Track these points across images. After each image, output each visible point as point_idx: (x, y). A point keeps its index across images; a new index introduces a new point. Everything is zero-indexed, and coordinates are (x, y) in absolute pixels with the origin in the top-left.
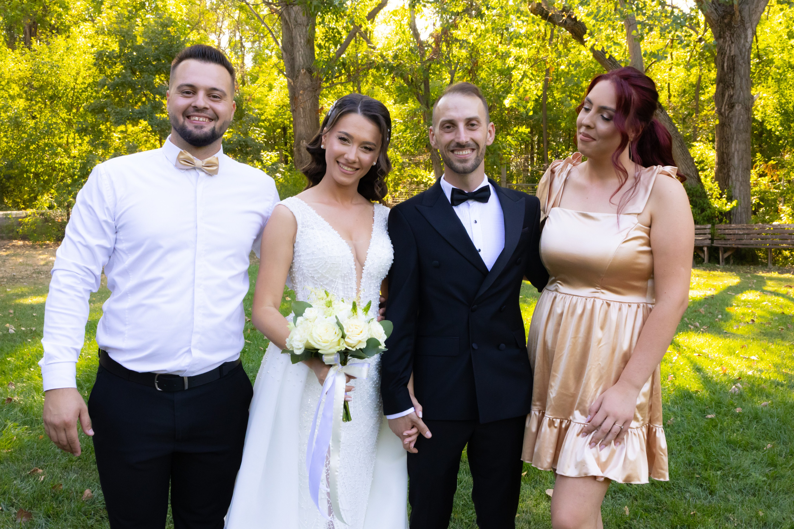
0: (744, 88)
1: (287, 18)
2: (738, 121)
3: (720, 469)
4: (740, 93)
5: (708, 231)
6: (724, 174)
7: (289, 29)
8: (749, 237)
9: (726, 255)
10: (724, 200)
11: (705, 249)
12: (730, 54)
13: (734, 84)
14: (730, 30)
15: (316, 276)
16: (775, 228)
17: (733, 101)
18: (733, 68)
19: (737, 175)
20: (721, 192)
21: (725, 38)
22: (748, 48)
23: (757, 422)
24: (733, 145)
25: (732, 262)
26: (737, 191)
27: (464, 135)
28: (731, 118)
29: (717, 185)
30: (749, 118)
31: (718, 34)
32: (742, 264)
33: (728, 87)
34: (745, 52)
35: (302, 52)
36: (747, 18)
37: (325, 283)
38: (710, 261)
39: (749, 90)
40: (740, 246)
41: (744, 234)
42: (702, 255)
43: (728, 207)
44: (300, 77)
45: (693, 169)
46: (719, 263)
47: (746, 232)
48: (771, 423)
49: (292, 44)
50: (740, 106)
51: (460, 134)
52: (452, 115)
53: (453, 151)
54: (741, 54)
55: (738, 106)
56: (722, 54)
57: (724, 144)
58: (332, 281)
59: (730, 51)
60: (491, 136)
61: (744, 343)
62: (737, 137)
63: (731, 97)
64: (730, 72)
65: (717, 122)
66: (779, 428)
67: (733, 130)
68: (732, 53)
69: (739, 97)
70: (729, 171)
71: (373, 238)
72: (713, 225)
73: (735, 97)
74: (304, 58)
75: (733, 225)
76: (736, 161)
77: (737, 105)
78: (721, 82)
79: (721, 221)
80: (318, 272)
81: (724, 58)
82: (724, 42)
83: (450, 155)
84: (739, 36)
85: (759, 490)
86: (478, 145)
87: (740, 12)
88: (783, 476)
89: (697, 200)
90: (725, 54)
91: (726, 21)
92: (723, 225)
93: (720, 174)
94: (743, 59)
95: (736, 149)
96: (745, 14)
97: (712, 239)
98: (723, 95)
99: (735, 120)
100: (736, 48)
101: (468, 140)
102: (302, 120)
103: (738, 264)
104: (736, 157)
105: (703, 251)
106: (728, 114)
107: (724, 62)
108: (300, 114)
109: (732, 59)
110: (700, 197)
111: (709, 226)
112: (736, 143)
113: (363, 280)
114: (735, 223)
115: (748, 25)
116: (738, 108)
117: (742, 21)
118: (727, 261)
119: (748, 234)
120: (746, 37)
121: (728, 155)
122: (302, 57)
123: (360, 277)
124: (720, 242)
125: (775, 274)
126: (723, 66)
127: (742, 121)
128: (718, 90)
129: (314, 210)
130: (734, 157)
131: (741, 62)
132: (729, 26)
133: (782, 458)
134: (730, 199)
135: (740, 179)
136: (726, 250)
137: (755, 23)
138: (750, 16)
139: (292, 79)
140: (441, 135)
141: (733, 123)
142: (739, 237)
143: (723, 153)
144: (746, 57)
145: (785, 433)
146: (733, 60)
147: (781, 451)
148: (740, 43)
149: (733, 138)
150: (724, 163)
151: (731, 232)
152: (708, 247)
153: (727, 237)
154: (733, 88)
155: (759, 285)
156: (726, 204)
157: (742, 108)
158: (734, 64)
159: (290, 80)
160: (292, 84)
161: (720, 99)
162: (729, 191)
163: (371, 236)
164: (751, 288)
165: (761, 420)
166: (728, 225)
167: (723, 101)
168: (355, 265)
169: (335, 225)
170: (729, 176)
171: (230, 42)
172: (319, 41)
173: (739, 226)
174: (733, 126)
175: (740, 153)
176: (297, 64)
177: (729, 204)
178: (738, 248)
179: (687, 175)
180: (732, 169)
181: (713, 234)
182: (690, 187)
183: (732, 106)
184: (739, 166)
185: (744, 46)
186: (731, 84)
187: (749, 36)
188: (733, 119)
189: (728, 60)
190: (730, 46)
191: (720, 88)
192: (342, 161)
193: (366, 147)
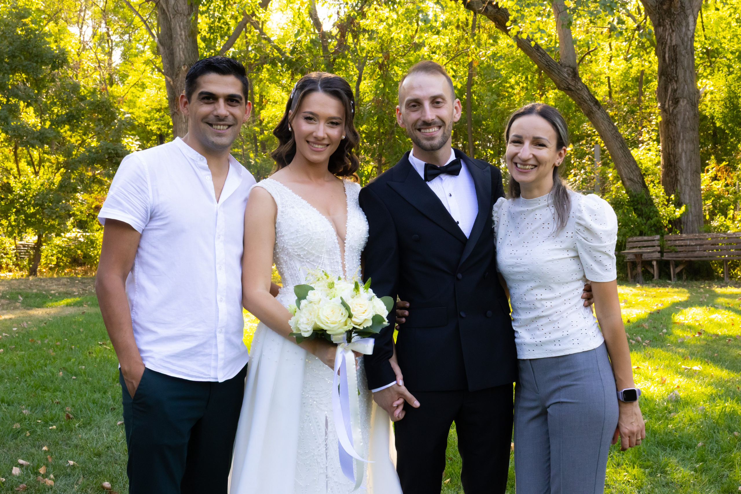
0: (689, 81)
1: (164, 6)
2: (684, 118)
4: (684, 87)
5: (657, 243)
6: (672, 178)
7: (167, 19)
8: (702, 248)
9: (678, 270)
10: (672, 207)
11: (655, 263)
12: (671, 43)
13: (677, 77)
14: (670, 17)
16: (731, 237)
17: (676, 96)
18: (675, 60)
19: (686, 179)
20: (667, 197)
21: (664, 26)
22: (690, 37)
24: (680, 145)
25: (684, 277)
26: (687, 197)
27: (430, 113)
28: (676, 115)
29: (663, 190)
30: (695, 115)
31: (657, 22)
32: (697, 280)
33: (671, 80)
34: (687, 42)
35: (182, 46)
36: (687, 4)
38: (660, 277)
39: (693, 82)
40: (692, 259)
41: (696, 245)
42: (651, 271)
44: (180, 75)
45: (637, 173)
46: (670, 279)
47: (699, 242)
49: (171, 37)
50: (685, 102)
51: (426, 112)
52: (417, 94)
53: (420, 130)
54: (683, 44)
55: (683, 101)
56: (662, 44)
57: (670, 145)
58: (318, 257)
59: (671, 40)
60: (457, 113)
62: (683, 136)
63: (675, 91)
64: (673, 64)
65: (660, 119)
67: (679, 128)
68: (674, 43)
69: (683, 91)
70: (676, 175)
71: (349, 212)
72: (662, 236)
73: (679, 91)
74: (185, 53)
75: (684, 236)
76: (683, 163)
77: (681, 101)
78: (664, 75)
79: (671, 231)
80: (304, 250)
81: (664, 49)
82: (665, 30)
83: (418, 133)
84: (680, 24)
86: (444, 122)
89: (643, 208)
90: (666, 43)
91: (665, 7)
92: (672, 236)
93: (667, 179)
94: (686, 49)
95: (683, 150)
97: (661, 252)
98: (666, 89)
99: (681, 117)
100: (678, 37)
101: (434, 117)
103: (692, 280)
104: (684, 159)
105: (652, 266)
106: (673, 111)
107: (665, 53)
109: (674, 49)
111: (658, 237)
112: (682, 142)
113: (346, 254)
114: (687, 232)
115: (689, 12)
116: (683, 103)
117: (682, 7)
118: (679, 276)
119: (701, 245)
120: (688, 25)
121: (675, 156)
122: (183, 52)
123: (343, 251)
124: (670, 255)
125: (731, 289)
126: (664, 57)
127: (688, 118)
128: (661, 84)
130: (681, 159)
131: (683, 52)
132: (668, 12)
134: (678, 205)
135: (690, 183)
136: (677, 264)
137: (696, 9)
138: (691, 2)
140: (408, 114)
141: (678, 120)
142: (690, 249)
143: (669, 154)
144: (689, 47)
146: (675, 51)
148: (681, 31)
149: (679, 137)
150: (671, 165)
151: (682, 243)
152: (657, 261)
153: (679, 249)
154: (676, 82)
155: (712, 298)
156: (674, 211)
157: (687, 103)
158: (676, 55)
159: (169, 79)
160: (172, 83)
161: (663, 94)
163: (347, 211)
166: (679, 236)
167: (666, 97)
169: (313, 202)
170: (677, 180)
171: (94, 34)
172: (204, 33)
173: (691, 236)
174: (679, 123)
175: (688, 153)
176: (177, 60)
177: (678, 210)
178: (690, 262)
179: (631, 180)
180: (680, 172)
181: (662, 246)
182: (634, 194)
183: (676, 102)
184: (687, 169)
185: (686, 34)
186: (674, 77)
187: (691, 23)
188: (679, 116)
189: (669, 50)
190: (670, 35)
191: (662, 82)
192: (311, 139)
193: (332, 122)
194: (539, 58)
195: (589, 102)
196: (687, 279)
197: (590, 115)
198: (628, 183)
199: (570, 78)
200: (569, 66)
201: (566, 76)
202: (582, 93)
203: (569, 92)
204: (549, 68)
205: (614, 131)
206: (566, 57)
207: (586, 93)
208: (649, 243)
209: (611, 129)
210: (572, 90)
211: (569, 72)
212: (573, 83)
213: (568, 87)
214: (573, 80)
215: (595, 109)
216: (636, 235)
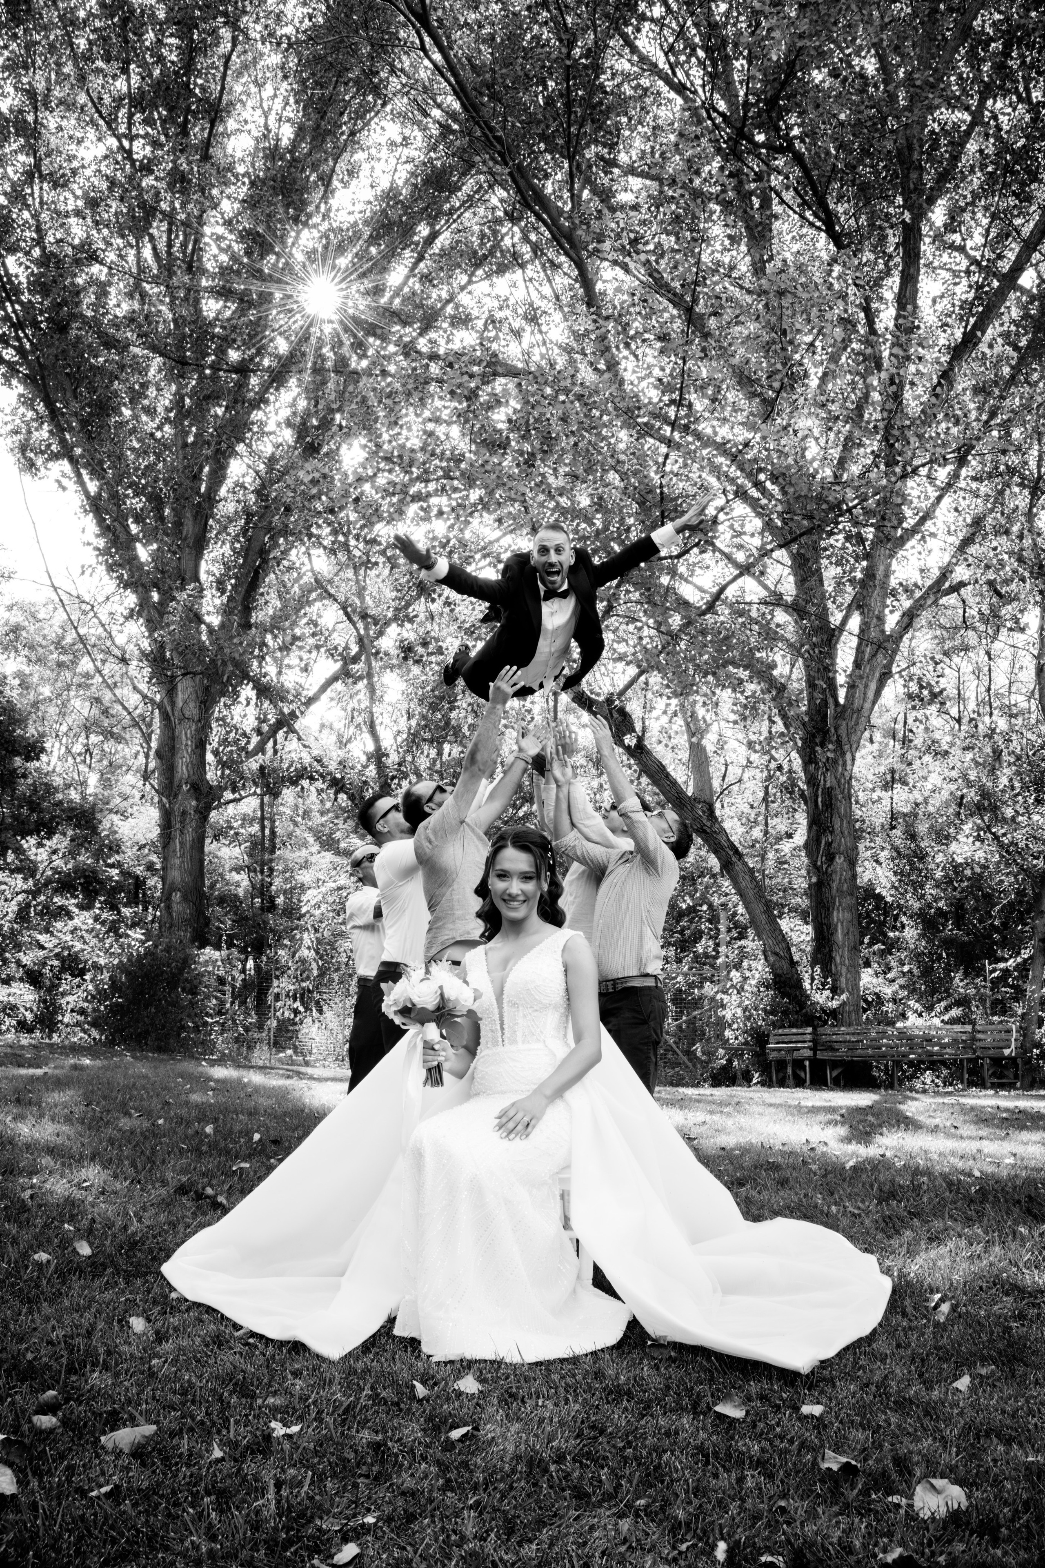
0: (846, 832)
1: (169, 709)
2: (840, 879)
4: (840, 840)
5: (809, 1037)
6: (825, 954)
7: (170, 726)
8: (864, 1045)
9: (836, 1072)
10: (827, 993)
11: (807, 1063)
12: (825, 786)
13: (833, 827)
16: (902, 1032)
17: (832, 851)
18: (829, 805)
19: (842, 956)
20: (823, 980)
21: (816, 764)
22: (847, 778)
24: (836, 913)
25: (843, 1082)
26: (844, 980)
28: (831, 875)
29: (818, 971)
30: (852, 880)
31: (807, 759)
33: (824, 831)
34: (844, 784)
35: (186, 759)
36: (845, 739)
38: (814, 1079)
40: (853, 1059)
41: (858, 1041)
42: (803, 1072)
43: (835, 1004)
44: (180, 797)
45: (784, 946)
46: (826, 1082)
47: (861, 1038)
49: (173, 747)
50: (843, 859)
54: (839, 787)
55: (840, 858)
56: (814, 787)
57: (824, 912)
59: (825, 781)
63: (829, 844)
64: (827, 810)
67: (834, 891)
68: (828, 785)
69: (840, 845)
70: (831, 951)
72: (815, 1028)
73: (835, 845)
74: (189, 768)
75: (843, 1029)
76: (839, 936)
77: (837, 857)
78: (814, 826)
79: (826, 1022)
81: (816, 791)
82: (817, 769)
84: (836, 762)
87: (836, 729)
89: (791, 992)
90: (818, 785)
91: (817, 741)
92: (827, 1030)
93: (820, 955)
94: (842, 792)
95: (839, 919)
96: (843, 731)
97: (814, 1049)
98: (818, 842)
99: (836, 878)
100: (833, 778)
102: (178, 862)
104: (840, 931)
105: (804, 1068)
106: (827, 869)
107: (817, 797)
108: (174, 851)
109: (829, 792)
111: (809, 1030)
114: (845, 1025)
115: (846, 747)
116: (839, 860)
117: (838, 742)
118: (838, 1080)
119: (863, 1041)
120: (845, 764)
121: (829, 927)
122: (187, 767)
124: (826, 1053)
126: (816, 802)
127: (845, 882)
128: (812, 836)
130: (837, 930)
131: (840, 797)
134: (835, 990)
135: (848, 961)
136: (834, 1064)
137: (854, 745)
138: (849, 735)
139: (167, 797)
141: (834, 881)
142: (851, 1045)
143: (822, 924)
144: (846, 791)
148: (837, 771)
149: (835, 903)
150: (824, 938)
151: (841, 1038)
152: (810, 1061)
153: (836, 1046)
154: (832, 833)
156: (832, 998)
157: (845, 861)
158: (831, 800)
159: (165, 800)
160: (168, 806)
161: (814, 849)
162: (833, 980)
166: (836, 1029)
167: (818, 851)
170: (831, 959)
173: (851, 1029)
174: (834, 885)
175: (845, 924)
176: (178, 776)
177: (836, 998)
178: (851, 1062)
179: (776, 954)
180: (835, 947)
181: (814, 1041)
182: (779, 971)
183: (831, 858)
184: (844, 944)
185: (843, 775)
186: (828, 828)
187: (849, 762)
188: (834, 876)
189: (822, 796)
190: (823, 774)
191: (813, 832)
193: (526, 877)
196: (846, 1085)
198: (772, 959)
200: (705, 802)
201: (701, 813)
202: (719, 837)
203: (703, 835)
204: (680, 802)
206: (701, 790)
208: (800, 1038)
210: (707, 833)
211: (704, 809)
212: (708, 824)
213: (702, 829)
216: (783, 1027)
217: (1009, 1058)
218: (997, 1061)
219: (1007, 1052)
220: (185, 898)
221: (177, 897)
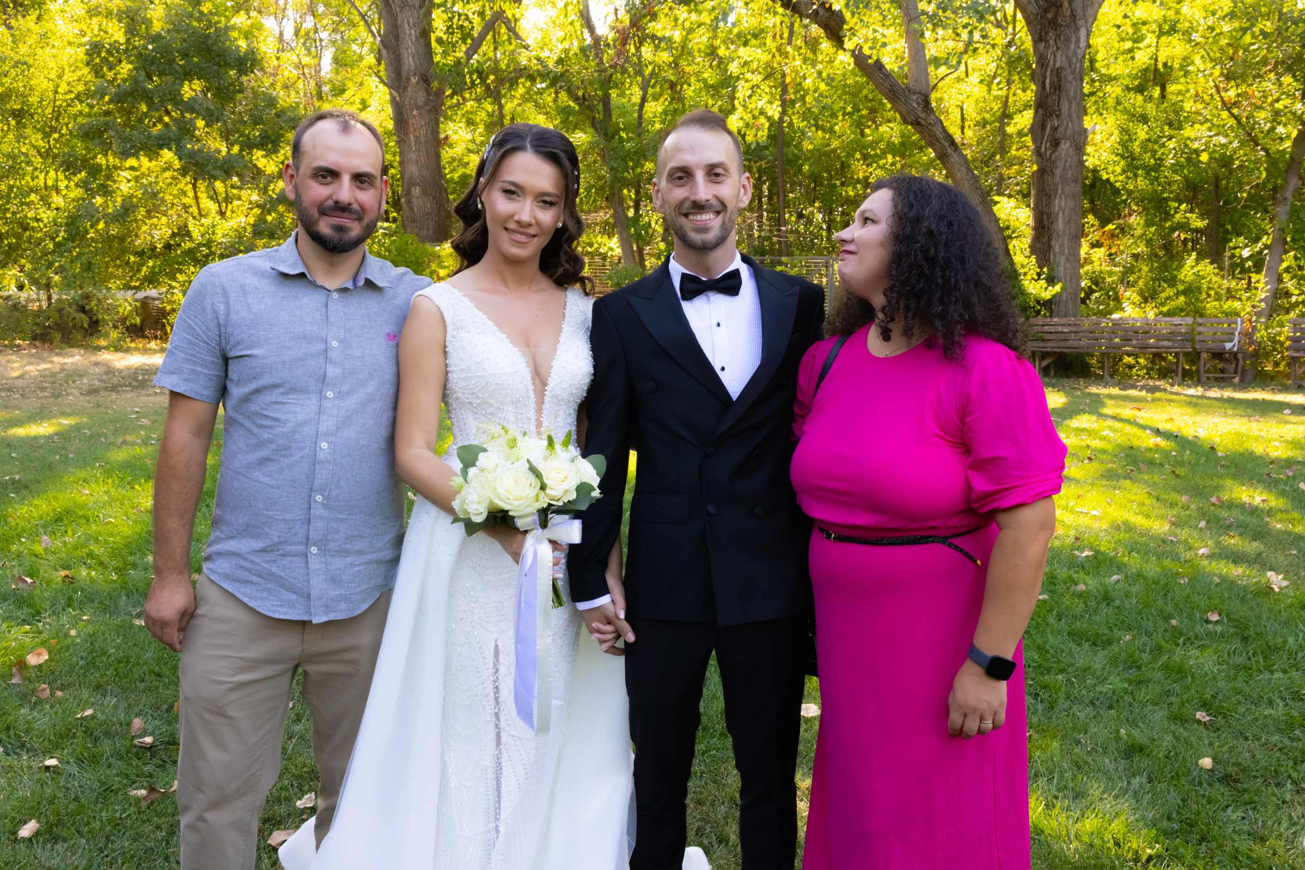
0: (1074, 116)
2: (1065, 165)
3: (1061, 671)
4: (1068, 124)
6: (1043, 244)
7: (392, 13)
8: (1078, 336)
9: (1045, 363)
10: (1043, 283)
12: (1054, 65)
13: (1060, 110)
14: (1056, 30)
15: (476, 402)
16: (1116, 323)
17: (1057, 136)
18: (1058, 87)
19: (1061, 245)
20: (1038, 270)
21: (1047, 42)
22: (1080, 57)
23: (1108, 604)
24: (1057, 201)
25: (1052, 372)
26: (1062, 269)
27: (704, 190)
28: (1054, 162)
29: (1034, 261)
31: (1037, 36)
32: (1068, 377)
33: (1051, 115)
34: (1076, 64)
35: (412, 50)
36: (1079, 13)
37: (488, 411)
39: (1081, 120)
40: (1065, 350)
41: (1070, 332)
43: (1047, 295)
44: (409, 89)
47: (1074, 329)
48: (1128, 606)
49: (397, 37)
50: (1068, 144)
51: (697, 188)
52: (686, 159)
53: (686, 215)
54: (1070, 66)
55: (1065, 144)
56: (1043, 65)
57: (1044, 200)
58: (499, 408)
59: (1055, 61)
60: (745, 194)
61: (1080, 492)
62: (1062, 190)
63: (1055, 129)
64: (1055, 92)
65: (1035, 168)
66: (1139, 613)
67: (1057, 178)
68: (1058, 64)
69: (1066, 130)
70: (1050, 240)
71: (561, 343)
73: (1061, 130)
74: (416, 59)
75: (1055, 320)
76: (1060, 225)
77: (1063, 142)
78: (1042, 107)
79: (1038, 313)
80: (478, 397)
81: (1045, 72)
82: (1047, 47)
83: (683, 221)
84: (1068, 39)
85: (1118, 701)
86: (724, 205)
88: (1149, 680)
90: (1047, 65)
91: (1049, 16)
92: (1040, 320)
93: (1037, 245)
94: (1073, 72)
95: (1060, 208)
96: (1078, 5)
98: (1043, 126)
99: (1060, 164)
100: (1064, 57)
101: (710, 197)
102: (414, 156)
103: (1061, 376)
104: (1060, 220)
106: (1051, 155)
107: (1045, 78)
108: (410, 146)
109: (1058, 73)
110: (1010, 277)
112: (1060, 198)
113: (546, 406)
114: (1059, 315)
115: (1081, 22)
116: (1065, 146)
117: (1073, 16)
119: (1076, 332)
120: (1078, 41)
121: (1049, 216)
122: (413, 57)
123: (540, 402)
124: (1036, 344)
125: (1115, 391)
126: (1044, 83)
127: (1070, 166)
128: (1037, 119)
129: (471, 302)
130: (1057, 219)
131: (1070, 77)
132: (1054, 23)
133: (1146, 654)
134: (1051, 281)
135: (1067, 251)
136: (1044, 355)
137: (1091, 20)
138: (1084, 8)
139: (398, 91)
140: (670, 190)
141: (1057, 168)
142: (1063, 336)
143: (1042, 213)
144: (1077, 71)
145: (1148, 620)
146: (1058, 75)
147: (1144, 645)
148: (1068, 48)
149: (1057, 191)
150: (1043, 228)
151: (1052, 329)
153: (1047, 337)
154: (1058, 117)
155: (1095, 406)
156: (1046, 289)
157: (1070, 146)
158: (1060, 81)
159: (395, 92)
160: (398, 99)
161: (1039, 133)
162: (1049, 270)
163: (558, 341)
164: (1084, 411)
165: (1113, 600)
166: (1049, 320)
167: (1043, 136)
168: (533, 384)
169: (502, 324)
170: (1050, 247)
172: (439, 34)
173: (1064, 321)
174: (1058, 172)
175: (1066, 212)
176: (405, 68)
177: (1050, 288)
178: (1061, 353)
180: (1054, 236)
183: (1056, 143)
184: (1064, 233)
185: (1075, 53)
186: (1055, 111)
187: (1083, 37)
188: (1058, 163)
189: (1051, 74)
190: (1054, 54)
191: (1039, 117)
192: (512, 225)
193: (545, 201)
194: (881, 81)
195: (943, 141)
196: (1055, 375)
197: (942, 156)
199: (920, 109)
200: (920, 93)
201: (915, 105)
202: (934, 129)
203: (918, 127)
204: (894, 95)
205: (973, 181)
206: (916, 81)
207: (940, 130)
209: (969, 178)
210: (922, 125)
211: (919, 100)
212: (923, 116)
213: (916, 121)
214: (923, 111)
215: (950, 151)
217: (1231, 352)
218: (1218, 355)
219: (1228, 346)
220: (424, 192)
221: (416, 191)
